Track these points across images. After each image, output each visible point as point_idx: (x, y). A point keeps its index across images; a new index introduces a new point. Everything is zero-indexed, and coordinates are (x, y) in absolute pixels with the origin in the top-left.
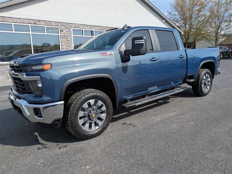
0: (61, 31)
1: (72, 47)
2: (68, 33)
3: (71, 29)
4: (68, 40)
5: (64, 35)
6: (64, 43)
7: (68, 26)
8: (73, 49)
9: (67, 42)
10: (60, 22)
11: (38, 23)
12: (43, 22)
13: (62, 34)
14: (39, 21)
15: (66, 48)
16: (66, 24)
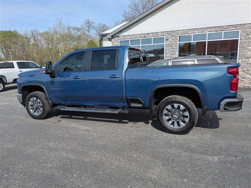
0: (167, 40)
1: (177, 55)
2: (173, 41)
3: (177, 37)
4: (172, 48)
5: (169, 43)
6: (168, 52)
7: (174, 34)
8: (178, 57)
9: (172, 50)
10: (167, 32)
11: (147, 36)
12: (151, 35)
13: (168, 42)
14: (148, 34)
15: (170, 55)
16: (172, 32)
